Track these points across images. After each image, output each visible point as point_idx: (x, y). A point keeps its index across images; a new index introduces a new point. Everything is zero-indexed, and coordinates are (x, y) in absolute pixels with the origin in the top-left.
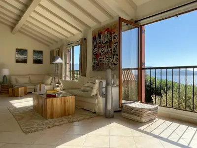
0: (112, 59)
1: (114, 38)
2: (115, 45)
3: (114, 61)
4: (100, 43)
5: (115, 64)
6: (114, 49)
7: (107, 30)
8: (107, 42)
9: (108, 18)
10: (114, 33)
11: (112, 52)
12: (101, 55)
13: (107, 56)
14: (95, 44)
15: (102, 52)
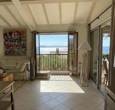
0: (22, 49)
1: (23, 38)
2: (24, 42)
3: (24, 51)
4: (12, 39)
5: (24, 52)
6: (23, 44)
7: (17, 32)
8: (17, 39)
9: (18, 25)
10: (23, 35)
11: (21, 45)
12: (12, 47)
13: (18, 47)
14: (6, 38)
15: (13, 44)
